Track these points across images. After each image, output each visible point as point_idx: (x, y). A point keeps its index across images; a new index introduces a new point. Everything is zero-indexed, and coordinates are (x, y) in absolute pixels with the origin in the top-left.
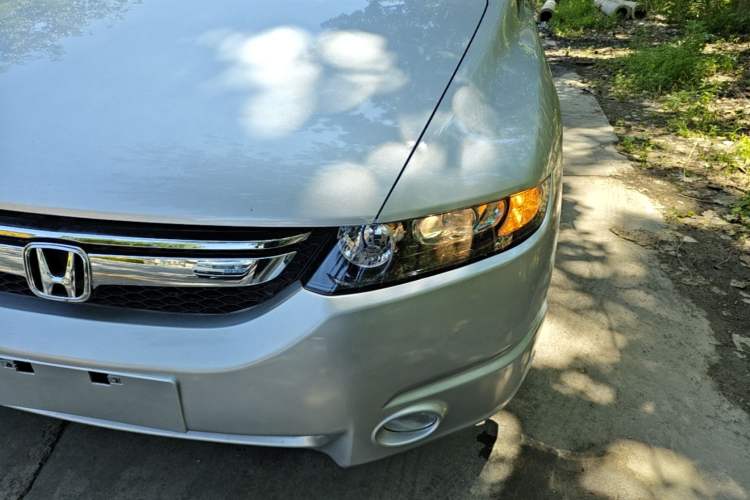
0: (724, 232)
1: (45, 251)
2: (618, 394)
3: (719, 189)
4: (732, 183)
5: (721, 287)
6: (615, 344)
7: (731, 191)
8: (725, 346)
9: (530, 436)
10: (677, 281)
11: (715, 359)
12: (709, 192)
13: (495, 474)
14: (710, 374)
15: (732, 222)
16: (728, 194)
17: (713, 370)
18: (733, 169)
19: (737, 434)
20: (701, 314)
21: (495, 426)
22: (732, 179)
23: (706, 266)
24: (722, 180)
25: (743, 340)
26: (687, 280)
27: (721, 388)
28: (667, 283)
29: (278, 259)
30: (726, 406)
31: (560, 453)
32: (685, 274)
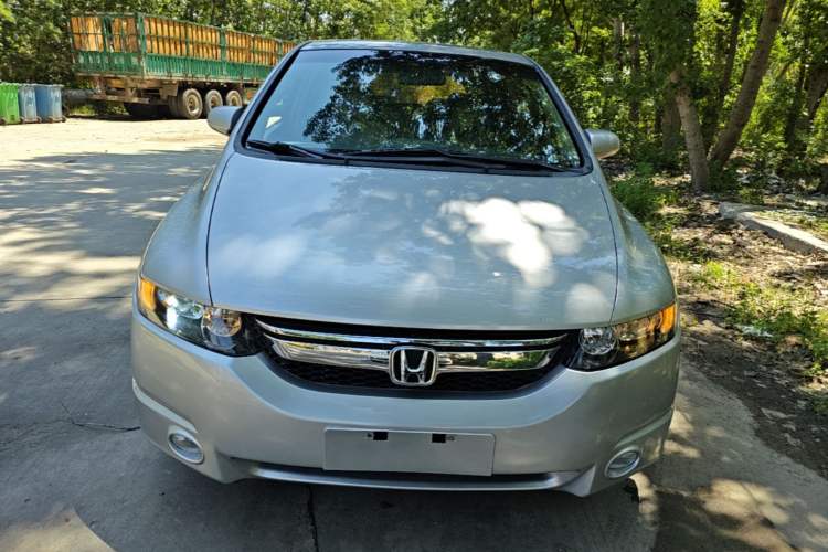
0: (724, 336)
1: (406, 351)
2: (702, 453)
3: (706, 304)
4: (714, 298)
5: (739, 376)
6: (687, 419)
7: (716, 304)
8: (759, 416)
9: (659, 485)
10: (707, 374)
11: (756, 426)
12: (700, 306)
13: (648, 508)
14: (757, 435)
15: (727, 328)
16: (714, 307)
17: (758, 433)
18: (712, 287)
19: (789, 471)
20: (734, 396)
21: (633, 482)
22: (712, 295)
23: (721, 361)
24: (706, 296)
25: (769, 411)
26: (713, 373)
27: (768, 444)
28: (701, 376)
29: (546, 353)
30: (776, 455)
31: (685, 494)
32: (711, 368)
